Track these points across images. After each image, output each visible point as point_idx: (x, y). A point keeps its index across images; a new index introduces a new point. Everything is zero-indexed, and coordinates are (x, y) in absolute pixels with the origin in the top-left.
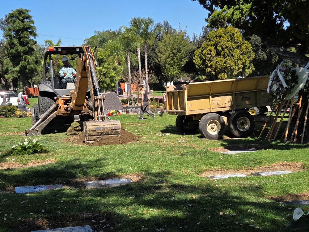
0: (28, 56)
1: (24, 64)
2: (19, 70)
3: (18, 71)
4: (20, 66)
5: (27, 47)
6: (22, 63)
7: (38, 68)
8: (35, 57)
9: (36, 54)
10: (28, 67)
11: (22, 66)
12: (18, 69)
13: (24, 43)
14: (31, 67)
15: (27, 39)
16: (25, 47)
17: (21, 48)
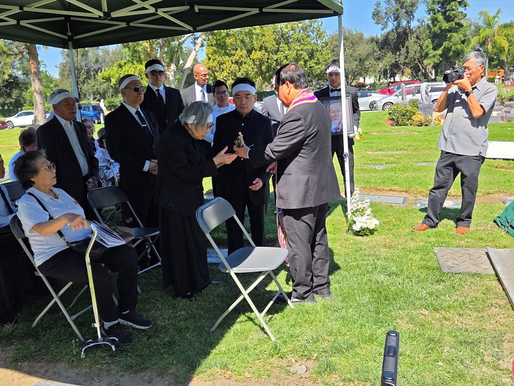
0: (454, 34)
1: (449, 44)
2: (441, 53)
3: (440, 55)
4: (443, 47)
5: (453, 23)
6: (445, 44)
7: (465, 49)
8: (463, 34)
9: (464, 31)
10: (453, 48)
11: (445, 47)
12: (440, 51)
13: (451, 17)
14: (457, 49)
15: (454, 12)
16: (451, 22)
17: (447, 24)
